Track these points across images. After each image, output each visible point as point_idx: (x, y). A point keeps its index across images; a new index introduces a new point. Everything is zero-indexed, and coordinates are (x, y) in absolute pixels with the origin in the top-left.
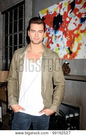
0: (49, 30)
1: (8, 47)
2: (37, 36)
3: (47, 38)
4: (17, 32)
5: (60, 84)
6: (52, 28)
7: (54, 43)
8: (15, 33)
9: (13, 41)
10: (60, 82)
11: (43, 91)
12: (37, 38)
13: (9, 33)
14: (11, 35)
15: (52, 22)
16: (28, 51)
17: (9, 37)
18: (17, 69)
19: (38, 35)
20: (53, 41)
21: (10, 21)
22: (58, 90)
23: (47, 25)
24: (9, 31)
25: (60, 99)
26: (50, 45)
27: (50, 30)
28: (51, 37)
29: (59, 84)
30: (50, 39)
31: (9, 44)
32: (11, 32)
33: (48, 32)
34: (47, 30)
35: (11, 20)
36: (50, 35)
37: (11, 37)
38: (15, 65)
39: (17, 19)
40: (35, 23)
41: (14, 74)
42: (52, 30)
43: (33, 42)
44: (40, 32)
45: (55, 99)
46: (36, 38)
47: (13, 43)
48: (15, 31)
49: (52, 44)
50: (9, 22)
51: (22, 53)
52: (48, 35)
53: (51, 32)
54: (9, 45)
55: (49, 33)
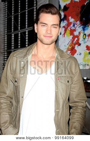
0: (74, 26)
1: (12, 50)
2: (49, 32)
3: (72, 36)
4: (25, 28)
5: (80, 105)
6: (78, 22)
7: (82, 45)
8: (23, 30)
9: (19, 42)
10: (79, 101)
11: (58, 115)
12: (49, 35)
13: (13, 30)
14: (16, 32)
15: (79, 13)
16: (32, 55)
17: (13, 36)
18: (16, 81)
19: (51, 31)
20: (81, 41)
21: (15, 13)
22: (76, 114)
23: (72, 18)
24: (13, 27)
25: (81, 128)
26: (76, 47)
27: (76, 25)
28: (77, 36)
29: (77, 104)
30: (76, 39)
31: (13, 46)
32: (16, 29)
33: (73, 28)
34: (72, 25)
35: (16, 11)
36: (76, 33)
37: (16, 36)
38: (12, 76)
39: (26, 9)
40: (47, 13)
41: (9, 89)
42: (79, 26)
43: (42, 41)
44: (54, 26)
45: (73, 127)
46: (47, 35)
47: (19, 44)
48: (23, 26)
49: (79, 47)
50: (13, 14)
51: (24, 58)
52: (73, 33)
53: (77, 29)
54: (13, 48)
55: (75, 30)
